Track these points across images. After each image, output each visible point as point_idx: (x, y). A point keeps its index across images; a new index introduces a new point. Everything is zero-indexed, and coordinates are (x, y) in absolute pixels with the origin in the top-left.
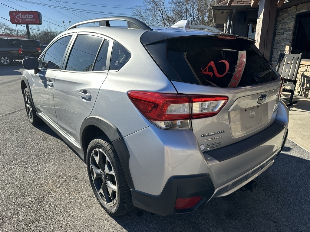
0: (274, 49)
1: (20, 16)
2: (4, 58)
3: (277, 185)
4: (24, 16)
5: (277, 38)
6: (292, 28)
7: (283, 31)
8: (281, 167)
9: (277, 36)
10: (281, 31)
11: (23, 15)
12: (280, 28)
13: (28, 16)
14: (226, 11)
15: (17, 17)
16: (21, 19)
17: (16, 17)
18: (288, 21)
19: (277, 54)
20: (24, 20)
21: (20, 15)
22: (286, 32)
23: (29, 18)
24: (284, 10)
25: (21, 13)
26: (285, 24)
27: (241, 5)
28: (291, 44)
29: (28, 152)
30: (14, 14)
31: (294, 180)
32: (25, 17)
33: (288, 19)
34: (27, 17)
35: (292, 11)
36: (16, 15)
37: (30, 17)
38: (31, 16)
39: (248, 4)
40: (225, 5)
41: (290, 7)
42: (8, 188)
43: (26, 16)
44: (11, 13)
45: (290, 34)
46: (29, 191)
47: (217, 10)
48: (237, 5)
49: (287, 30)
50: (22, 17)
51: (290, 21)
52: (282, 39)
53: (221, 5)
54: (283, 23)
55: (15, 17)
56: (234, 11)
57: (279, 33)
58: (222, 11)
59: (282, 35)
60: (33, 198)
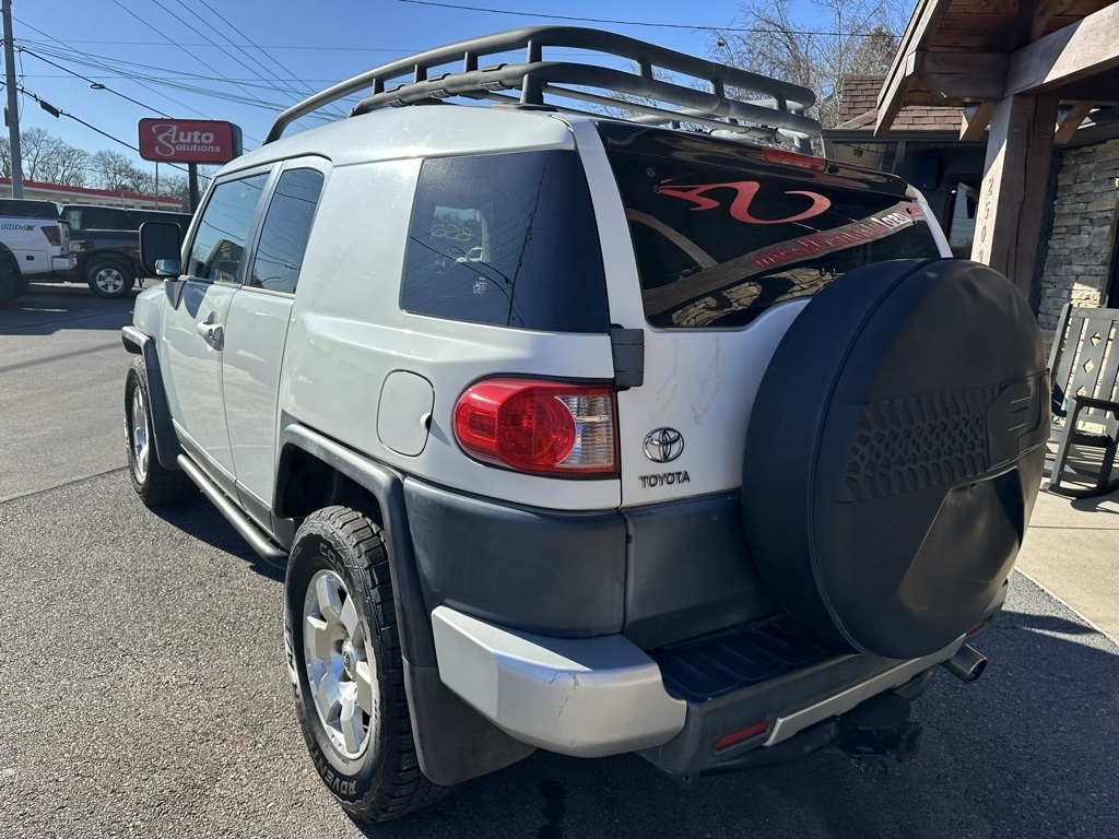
0: (1044, 285)
1: (173, 136)
2: (109, 274)
3: (1039, 799)
4: (185, 137)
5: (1057, 247)
6: (1109, 214)
7: (1077, 221)
8: (1056, 731)
9: (1055, 237)
10: (1069, 222)
11: (182, 134)
12: (1066, 210)
13: (199, 138)
14: (873, 147)
15: (164, 138)
16: (174, 145)
17: (160, 138)
18: (1097, 190)
19: (1055, 303)
20: (182, 148)
21: (171, 133)
22: (1090, 228)
23: (201, 144)
24: (1080, 151)
25: (175, 128)
26: (1084, 198)
27: (926, 128)
28: (1107, 271)
29: (167, 611)
30: (153, 129)
31: (1103, 785)
32: (188, 140)
33: (1097, 183)
34: (196, 141)
35: (1111, 156)
36: (160, 131)
37: (204, 141)
38: (207, 138)
39: (951, 128)
40: (868, 127)
41: (1104, 142)
42: (97, 738)
43: (193, 137)
44: (145, 125)
45: (1103, 233)
46: (164, 753)
47: (839, 143)
48: (912, 128)
49: (1091, 221)
50: (177, 137)
51: (1103, 188)
52: (1076, 251)
53: (853, 127)
54: (1078, 195)
55: (155, 138)
56: (901, 148)
57: (1064, 230)
58: (857, 145)
59: (1074, 238)
60: (175, 780)
